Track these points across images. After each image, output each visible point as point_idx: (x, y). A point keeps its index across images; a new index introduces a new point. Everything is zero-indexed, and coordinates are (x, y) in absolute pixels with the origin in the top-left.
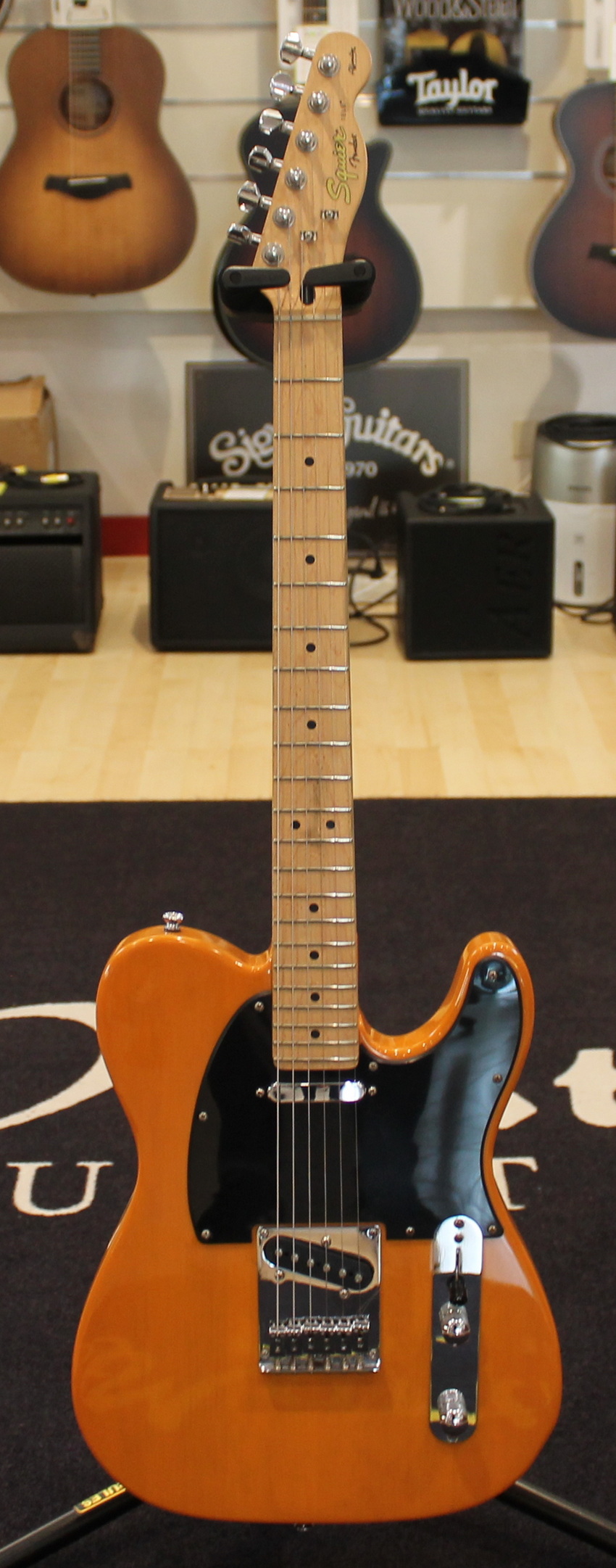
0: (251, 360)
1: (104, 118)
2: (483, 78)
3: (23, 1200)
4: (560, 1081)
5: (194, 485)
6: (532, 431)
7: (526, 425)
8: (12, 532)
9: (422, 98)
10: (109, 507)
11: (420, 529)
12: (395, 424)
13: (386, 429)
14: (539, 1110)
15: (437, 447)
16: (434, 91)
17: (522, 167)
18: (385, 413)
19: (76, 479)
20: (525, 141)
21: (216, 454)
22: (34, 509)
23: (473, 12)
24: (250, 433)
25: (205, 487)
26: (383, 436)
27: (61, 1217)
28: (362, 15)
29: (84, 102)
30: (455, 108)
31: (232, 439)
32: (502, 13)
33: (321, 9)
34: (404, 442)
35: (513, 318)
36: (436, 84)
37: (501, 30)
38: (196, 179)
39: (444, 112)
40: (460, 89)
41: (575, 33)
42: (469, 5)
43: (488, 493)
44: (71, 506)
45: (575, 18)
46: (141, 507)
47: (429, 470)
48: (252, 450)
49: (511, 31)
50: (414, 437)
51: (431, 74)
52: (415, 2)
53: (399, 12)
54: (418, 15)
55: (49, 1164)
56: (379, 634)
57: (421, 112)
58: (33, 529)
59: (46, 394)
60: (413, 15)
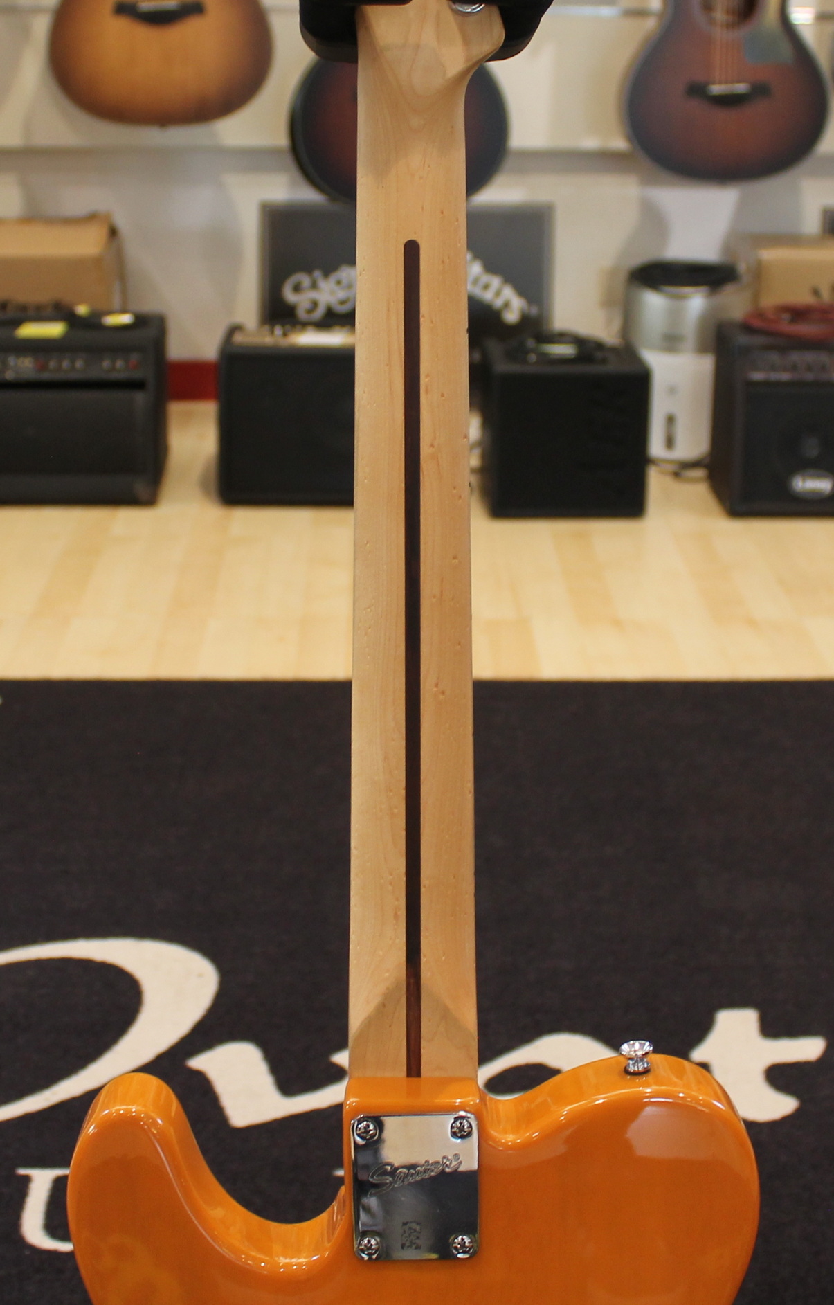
0: (332, 198)
3: (33, 1228)
4: (698, 1055)
5: (267, 327)
6: (622, 276)
7: (613, 269)
8: (71, 376)
11: (509, 379)
12: (477, 268)
15: (521, 294)
19: (141, 321)
21: (290, 296)
22: (95, 351)
24: (327, 273)
25: (278, 331)
34: (486, 287)
35: (604, 161)
38: (273, 8)
43: (579, 341)
44: (135, 349)
46: (210, 352)
47: (511, 317)
48: (327, 293)
50: (496, 281)
58: (94, 373)
59: (113, 232)
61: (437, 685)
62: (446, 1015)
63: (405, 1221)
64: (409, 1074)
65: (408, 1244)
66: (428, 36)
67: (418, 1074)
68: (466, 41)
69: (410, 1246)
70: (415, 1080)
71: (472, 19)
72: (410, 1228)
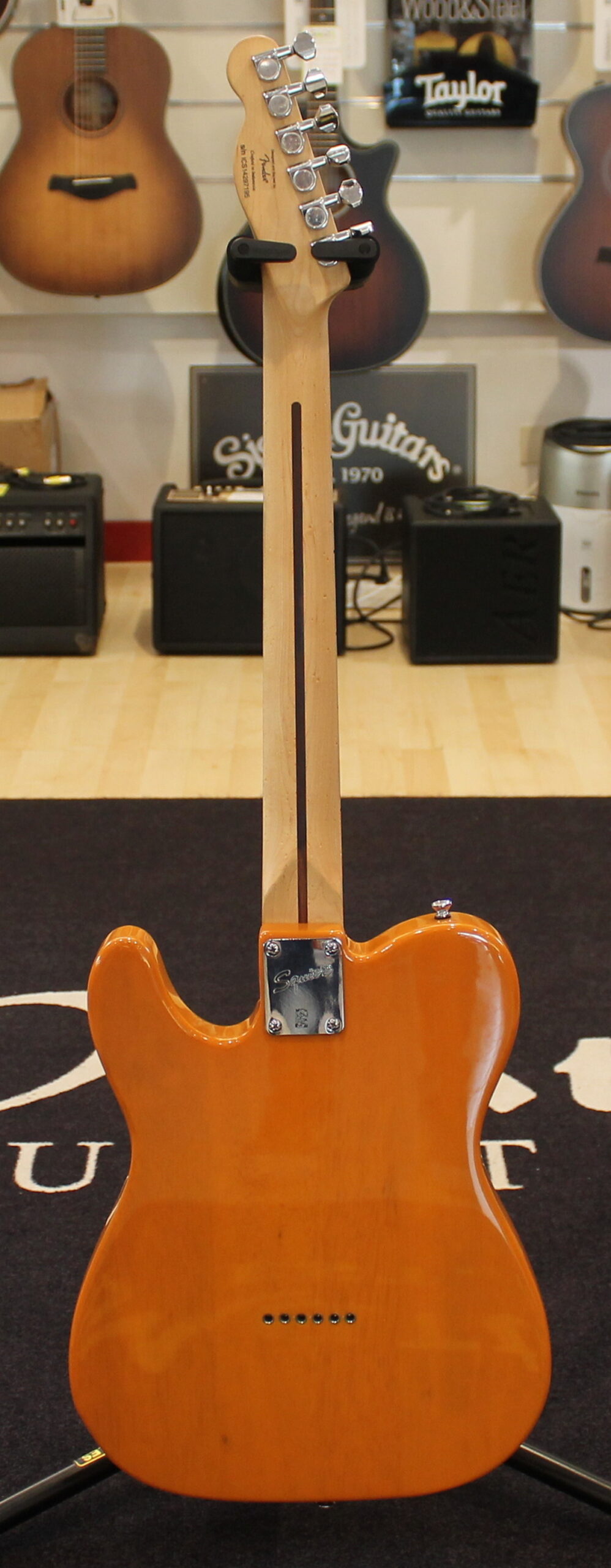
1: (109, 119)
2: (491, 81)
3: (24, 1176)
4: (559, 1068)
5: (198, 488)
6: (540, 436)
7: (533, 430)
8: (15, 533)
9: (429, 101)
10: (112, 512)
11: (427, 532)
12: (401, 429)
13: (392, 434)
14: (538, 1094)
15: (443, 454)
16: (442, 93)
17: (531, 170)
18: (391, 418)
19: (79, 481)
20: (534, 144)
21: (220, 458)
22: (36, 509)
23: (482, 14)
24: (254, 438)
25: (209, 489)
26: (389, 442)
27: (62, 1193)
28: (369, 17)
29: (90, 102)
30: (463, 111)
31: (236, 444)
32: (511, 14)
33: (329, 10)
34: (411, 447)
35: (521, 323)
36: (445, 86)
37: (510, 32)
38: (202, 180)
39: (452, 114)
40: (468, 92)
41: (584, 35)
42: (478, 6)
43: (495, 497)
44: (74, 508)
45: (585, 20)
46: (144, 513)
47: (435, 476)
48: (256, 455)
49: (520, 33)
50: (420, 442)
51: (440, 76)
52: (423, 3)
53: (407, 14)
54: (426, 17)
55: (50, 1144)
56: (384, 638)
57: (429, 114)
58: (35, 531)
59: (49, 397)
60: (421, 15)
61: (314, 674)
62: (322, 882)
63: (297, 1009)
64: (300, 921)
65: (299, 1024)
66: (305, 280)
67: (306, 921)
68: (327, 283)
69: (301, 1025)
70: (303, 924)
71: (329, 269)
72: (301, 1013)
